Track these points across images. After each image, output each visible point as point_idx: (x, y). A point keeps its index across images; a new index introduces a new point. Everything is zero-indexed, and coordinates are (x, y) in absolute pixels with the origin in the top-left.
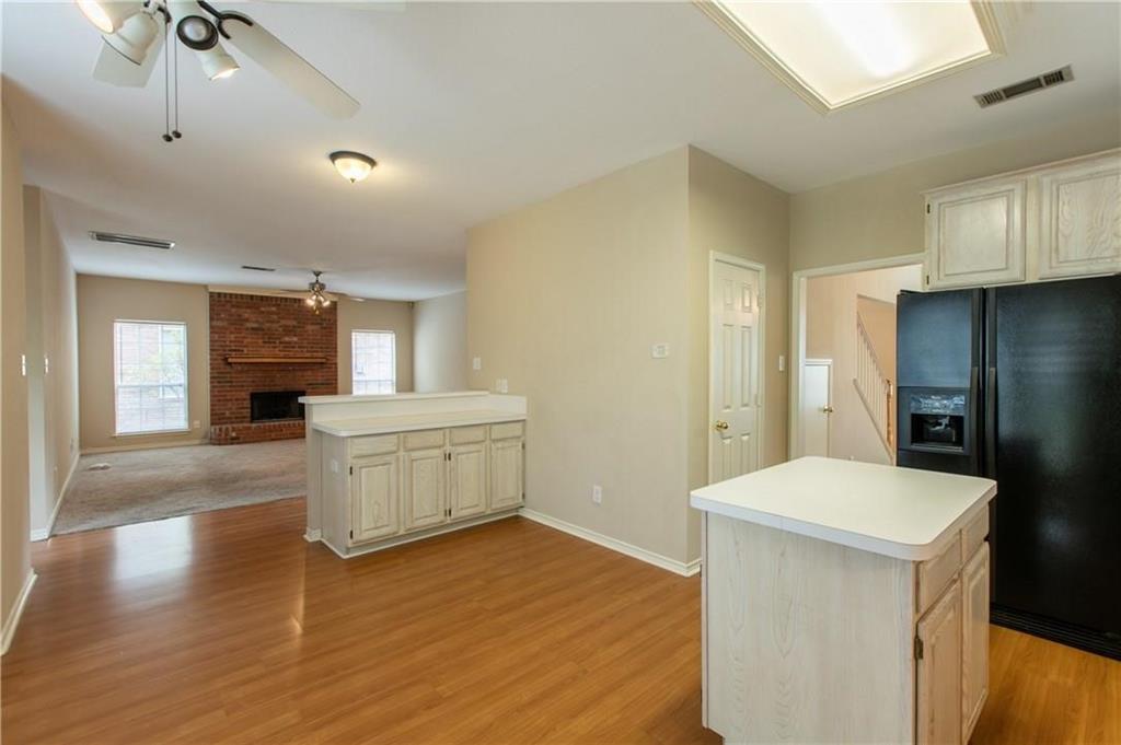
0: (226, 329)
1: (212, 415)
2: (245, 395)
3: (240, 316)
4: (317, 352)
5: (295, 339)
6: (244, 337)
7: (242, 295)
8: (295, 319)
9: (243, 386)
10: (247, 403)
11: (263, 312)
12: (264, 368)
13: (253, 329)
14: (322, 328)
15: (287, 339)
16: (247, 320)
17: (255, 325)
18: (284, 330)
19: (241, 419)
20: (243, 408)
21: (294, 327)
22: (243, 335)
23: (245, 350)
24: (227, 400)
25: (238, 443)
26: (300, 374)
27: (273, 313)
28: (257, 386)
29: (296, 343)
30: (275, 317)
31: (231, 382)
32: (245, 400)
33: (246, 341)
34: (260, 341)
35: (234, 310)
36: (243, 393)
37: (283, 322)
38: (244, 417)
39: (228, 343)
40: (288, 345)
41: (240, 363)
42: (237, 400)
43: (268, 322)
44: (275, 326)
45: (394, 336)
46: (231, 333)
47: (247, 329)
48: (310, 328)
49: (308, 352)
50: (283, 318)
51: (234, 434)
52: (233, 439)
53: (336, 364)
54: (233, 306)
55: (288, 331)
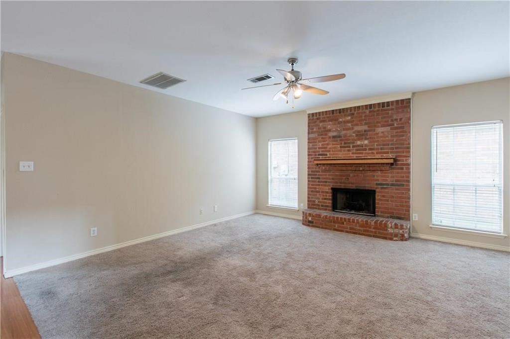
0: (317, 139)
1: (308, 201)
2: (328, 189)
3: (325, 128)
4: (387, 153)
5: (366, 142)
6: (328, 144)
7: (326, 112)
8: (366, 124)
9: (326, 182)
10: (329, 196)
11: (341, 122)
12: (340, 168)
13: (334, 137)
14: (391, 129)
15: (359, 143)
16: (330, 130)
17: (335, 134)
18: (357, 135)
19: (325, 208)
20: (325, 199)
21: (365, 131)
22: (327, 142)
23: (328, 153)
24: (317, 192)
26: (369, 173)
27: (348, 122)
28: (337, 182)
29: (366, 145)
30: (350, 125)
31: (319, 178)
32: (327, 192)
33: (329, 147)
34: (339, 146)
35: (321, 124)
36: (327, 188)
37: (356, 128)
38: (328, 206)
39: (317, 150)
40: (361, 148)
41: (324, 164)
42: (323, 192)
43: (344, 130)
44: (349, 132)
45: (502, 124)
46: (319, 142)
47: (330, 137)
48: (380, 130)
49: (377, 153)
50: (357, 125)
51: (310, 219)
52: (310, 222)
53: (409, 165)
54: (321, 122)
55: (360, 135)
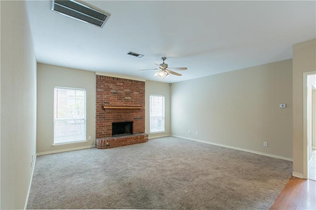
0: (103, 92)
1: (96, 133)
2: (110, 124)
3: (108, 87)
4: (137, 104)
5: (130, 98)
6: (110, 97)
7: (109, 77)
8: (129, 89)
9: (109, 120)
10: (111, 128)
11: (118, 85)
12: (118, 111)
13: (114, 93)
14: (139, 93)
15: (127, 98)
16: (111, 89)
17: (114, 91)
18: (126, 94)
19: (108, 135)
20: (108, 130)
21: (129, 92)
22: (109, 96)
23: (110, 102)
24: (103, 126)
25: (109, 148)
26: (131, 114)
27: (121, 86)
28: (115, 119)
29: (130, 100)
30: (122, 88)
31: (105, 118)
32: (110, 126)
33: (111, 98)
34: (117, 99)
35: (106, 84)
36: (110, 123)
37: (126, 90)
38: (110, 134)
39: (103, 99)
40: (127, 101)
41: (109, 109)
42: (107, 126)
43: (119, 90)
44: (122, 92)
45: (164, 97)
46: (105, 95)
47: (111, 93)
48: (135, 93)
49: (134, 104)
50: (126, 88)
51: (107, 144)
52: (107, 146)
53: (144, 109)
54: (106, 82)
55: (127, 94)
